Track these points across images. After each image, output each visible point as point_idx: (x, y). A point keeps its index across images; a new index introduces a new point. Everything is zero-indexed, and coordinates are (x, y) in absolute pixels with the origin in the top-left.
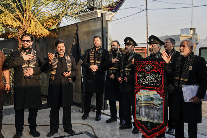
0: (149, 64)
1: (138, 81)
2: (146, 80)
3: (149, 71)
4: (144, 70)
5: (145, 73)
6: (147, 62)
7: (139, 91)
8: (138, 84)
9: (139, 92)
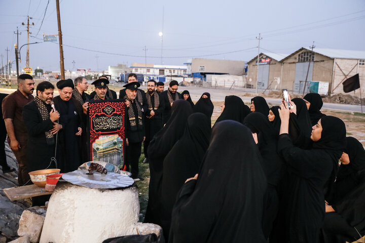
0: (108, 106)
1: (94, 127)
2: (108, 124)
3: (110, 114)
4: (103, 113)
5: (105, 116)
6: (106, 103)
7: (98, 138)
8: (95, 131)
9: (97, 140)
